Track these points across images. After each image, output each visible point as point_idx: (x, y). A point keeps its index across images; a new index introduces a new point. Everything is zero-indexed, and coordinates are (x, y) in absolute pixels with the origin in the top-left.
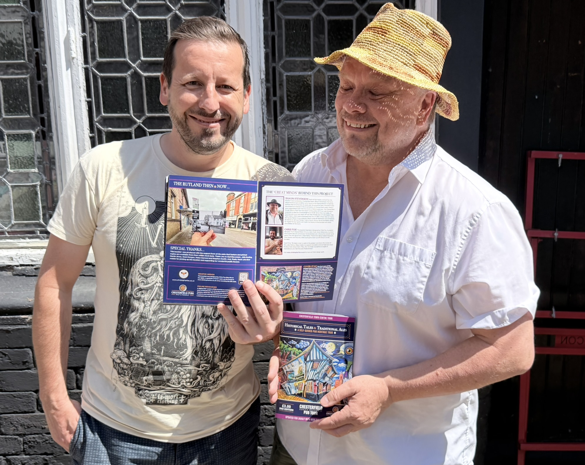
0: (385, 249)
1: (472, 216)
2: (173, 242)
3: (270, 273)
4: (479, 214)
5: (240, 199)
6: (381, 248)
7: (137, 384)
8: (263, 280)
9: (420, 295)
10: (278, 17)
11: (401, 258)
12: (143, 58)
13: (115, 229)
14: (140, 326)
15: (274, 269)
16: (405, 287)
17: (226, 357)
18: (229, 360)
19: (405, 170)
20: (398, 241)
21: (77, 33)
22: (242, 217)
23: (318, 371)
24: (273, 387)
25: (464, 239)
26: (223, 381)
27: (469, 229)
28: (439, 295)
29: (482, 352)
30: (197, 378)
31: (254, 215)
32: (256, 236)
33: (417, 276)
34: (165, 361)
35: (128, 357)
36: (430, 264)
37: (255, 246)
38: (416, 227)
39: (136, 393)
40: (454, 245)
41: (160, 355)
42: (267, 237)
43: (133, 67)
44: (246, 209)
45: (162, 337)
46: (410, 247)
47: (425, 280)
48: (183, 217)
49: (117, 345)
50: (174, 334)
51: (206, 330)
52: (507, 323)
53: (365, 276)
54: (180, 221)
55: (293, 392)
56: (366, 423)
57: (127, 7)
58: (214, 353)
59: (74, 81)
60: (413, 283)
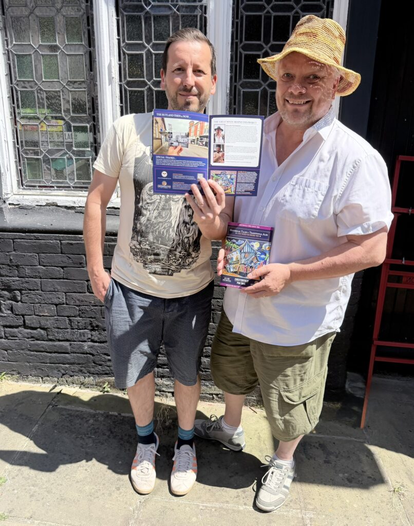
0: (296, 184)
1: (355, 161)
2: (158, 153)
3: (216, 175)
4: (360, 161)
5: (197, 126)
6: (294, 184)
7: (145, 261)
8: (212, 179)
9: (316, 213)
10: (240, 52)
11: (306, 189)
12: (154, 79)
13: (133, 165)
14: (147, 225)
15: (219, 172)
16: (307, 207)
17: (196, 249)
18: (197, 252)
19: (315, 132)
20: (305, 178)
21: (116, 62)
22: (199, 137)
23: (248, 259)
24: (221, 266)
25: (348, 177)
26: (194, 266)
27: (352, 170)
28: (328, 213)
29: (352, 249)
30: (179, 260)
31: (206, 137)
32: (208, 151)
33: (315, 200)
34: (161, 248)
35: (140, 244)
36: (325, 193)
37: (207, 157)
38: (318, 168)
39: (144, 266)
40: (341, 180)
41: (158, 243)
42: (215, 151)
43: (148, 84)
44: (201, 132)
45: (159, 232)
46: (312, 181)
47: (320, 203)
48: (163, 136)
49: (133, 238)
50: (167, 231)
51: (185, 231)
52: (371, 232)
53: (282, 201)
54: (161, 139)
55: (232, 270)
56: (274, 291)
57: (146, 45)
58: (190, 246)
59: (113, 92)
60: (312, 204)
